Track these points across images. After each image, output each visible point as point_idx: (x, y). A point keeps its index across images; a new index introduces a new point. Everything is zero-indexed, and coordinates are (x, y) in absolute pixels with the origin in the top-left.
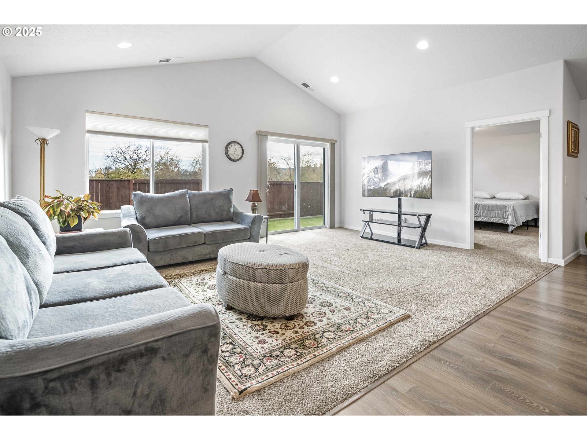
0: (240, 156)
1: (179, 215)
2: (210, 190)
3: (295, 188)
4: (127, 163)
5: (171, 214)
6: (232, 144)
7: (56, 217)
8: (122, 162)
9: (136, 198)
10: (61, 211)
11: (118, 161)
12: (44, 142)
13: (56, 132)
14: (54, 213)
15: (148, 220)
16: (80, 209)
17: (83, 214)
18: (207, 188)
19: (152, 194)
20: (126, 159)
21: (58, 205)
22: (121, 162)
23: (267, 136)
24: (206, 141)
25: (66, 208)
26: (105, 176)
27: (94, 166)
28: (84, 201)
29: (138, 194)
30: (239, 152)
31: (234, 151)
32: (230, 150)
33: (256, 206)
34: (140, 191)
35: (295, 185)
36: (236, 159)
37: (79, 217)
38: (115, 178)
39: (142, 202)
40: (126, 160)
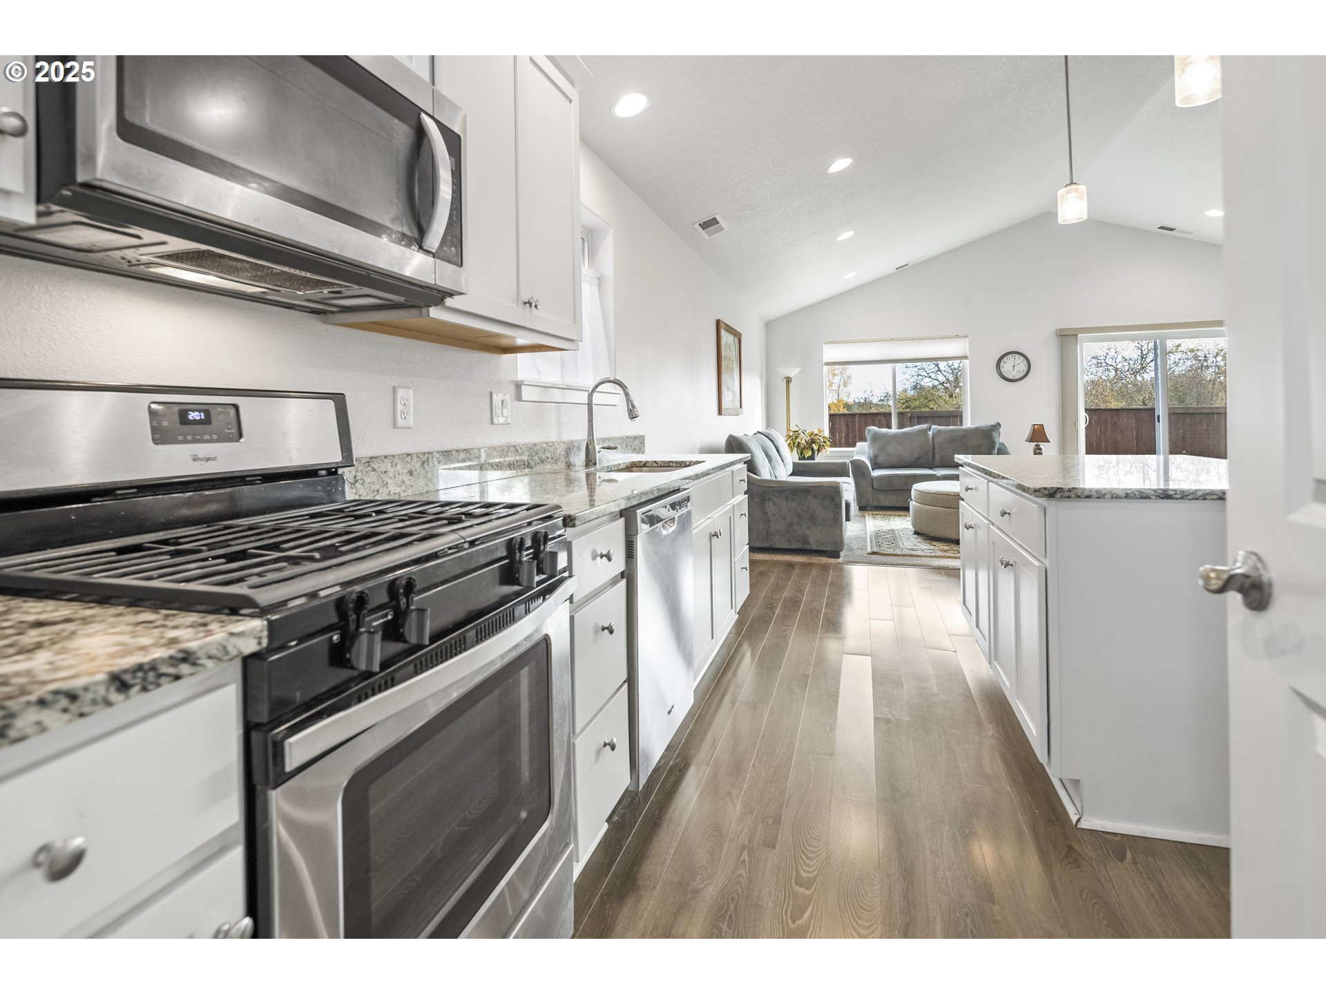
0: (1023, 374)
1: (916, 456)
2: (971, 424)
3: (1159, 421)
4: (941, 378)
5: (906, 453)
6: (1008, 356)
7: (795, 449)
8: (933, 376)
9: (870, 434)
10: (799, 443)
11: (925, 374)
12: (788, 380)
13: (798, 370)
14: (794, 444)
15: (881, 459)
16: (813, 441)
17: (815, 447)
18: (968, 423)
19: (894, 430)
20: (939, 370)
21: (796, 438)
22: (930, 377)
23: (1077, 335)
24: (965, 357)
25: (801, 440)
26: (903, 404)
27: (883, 388)
28: (816, 435)
29: (872, 429)
30: (1021, 366)
31: (1013, 367)
32: (1005, 365)
33: (1041, 449)
34: (873, 425)
35: (1159, 416)
36: (1016, 378)
37: (812, 449)
38: (920, 407)
39: (876, 438)
40: (939, 373)
